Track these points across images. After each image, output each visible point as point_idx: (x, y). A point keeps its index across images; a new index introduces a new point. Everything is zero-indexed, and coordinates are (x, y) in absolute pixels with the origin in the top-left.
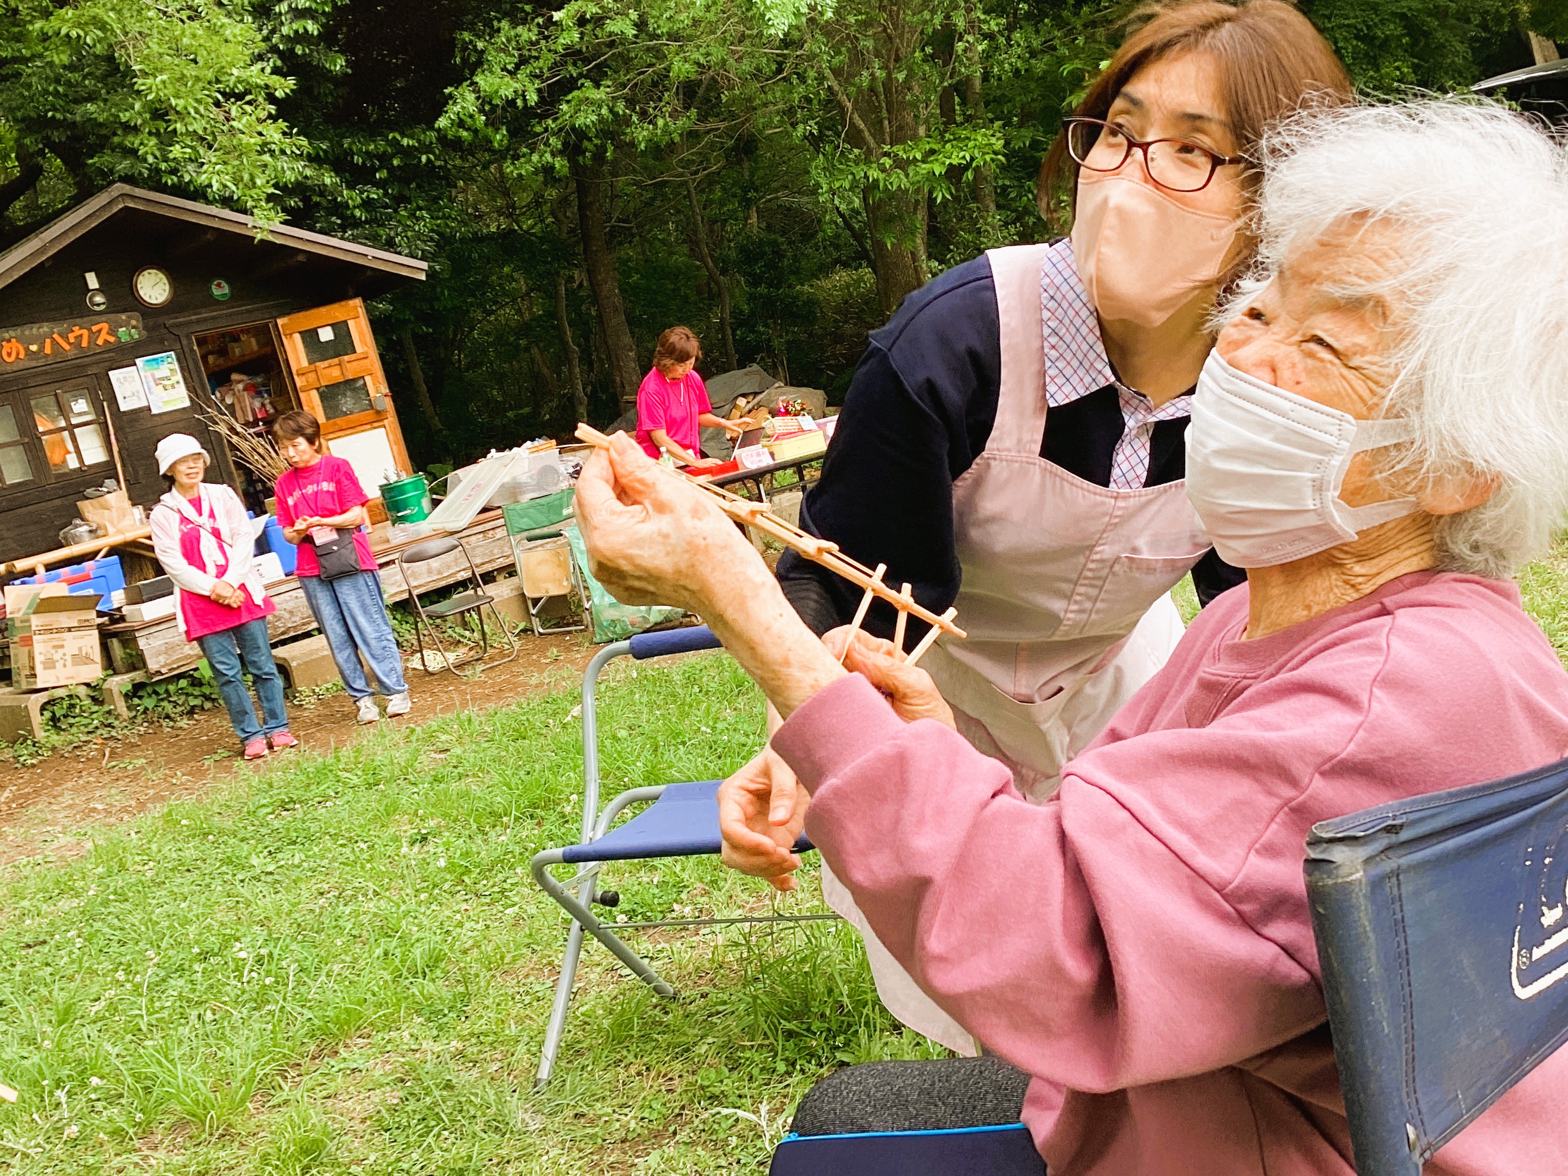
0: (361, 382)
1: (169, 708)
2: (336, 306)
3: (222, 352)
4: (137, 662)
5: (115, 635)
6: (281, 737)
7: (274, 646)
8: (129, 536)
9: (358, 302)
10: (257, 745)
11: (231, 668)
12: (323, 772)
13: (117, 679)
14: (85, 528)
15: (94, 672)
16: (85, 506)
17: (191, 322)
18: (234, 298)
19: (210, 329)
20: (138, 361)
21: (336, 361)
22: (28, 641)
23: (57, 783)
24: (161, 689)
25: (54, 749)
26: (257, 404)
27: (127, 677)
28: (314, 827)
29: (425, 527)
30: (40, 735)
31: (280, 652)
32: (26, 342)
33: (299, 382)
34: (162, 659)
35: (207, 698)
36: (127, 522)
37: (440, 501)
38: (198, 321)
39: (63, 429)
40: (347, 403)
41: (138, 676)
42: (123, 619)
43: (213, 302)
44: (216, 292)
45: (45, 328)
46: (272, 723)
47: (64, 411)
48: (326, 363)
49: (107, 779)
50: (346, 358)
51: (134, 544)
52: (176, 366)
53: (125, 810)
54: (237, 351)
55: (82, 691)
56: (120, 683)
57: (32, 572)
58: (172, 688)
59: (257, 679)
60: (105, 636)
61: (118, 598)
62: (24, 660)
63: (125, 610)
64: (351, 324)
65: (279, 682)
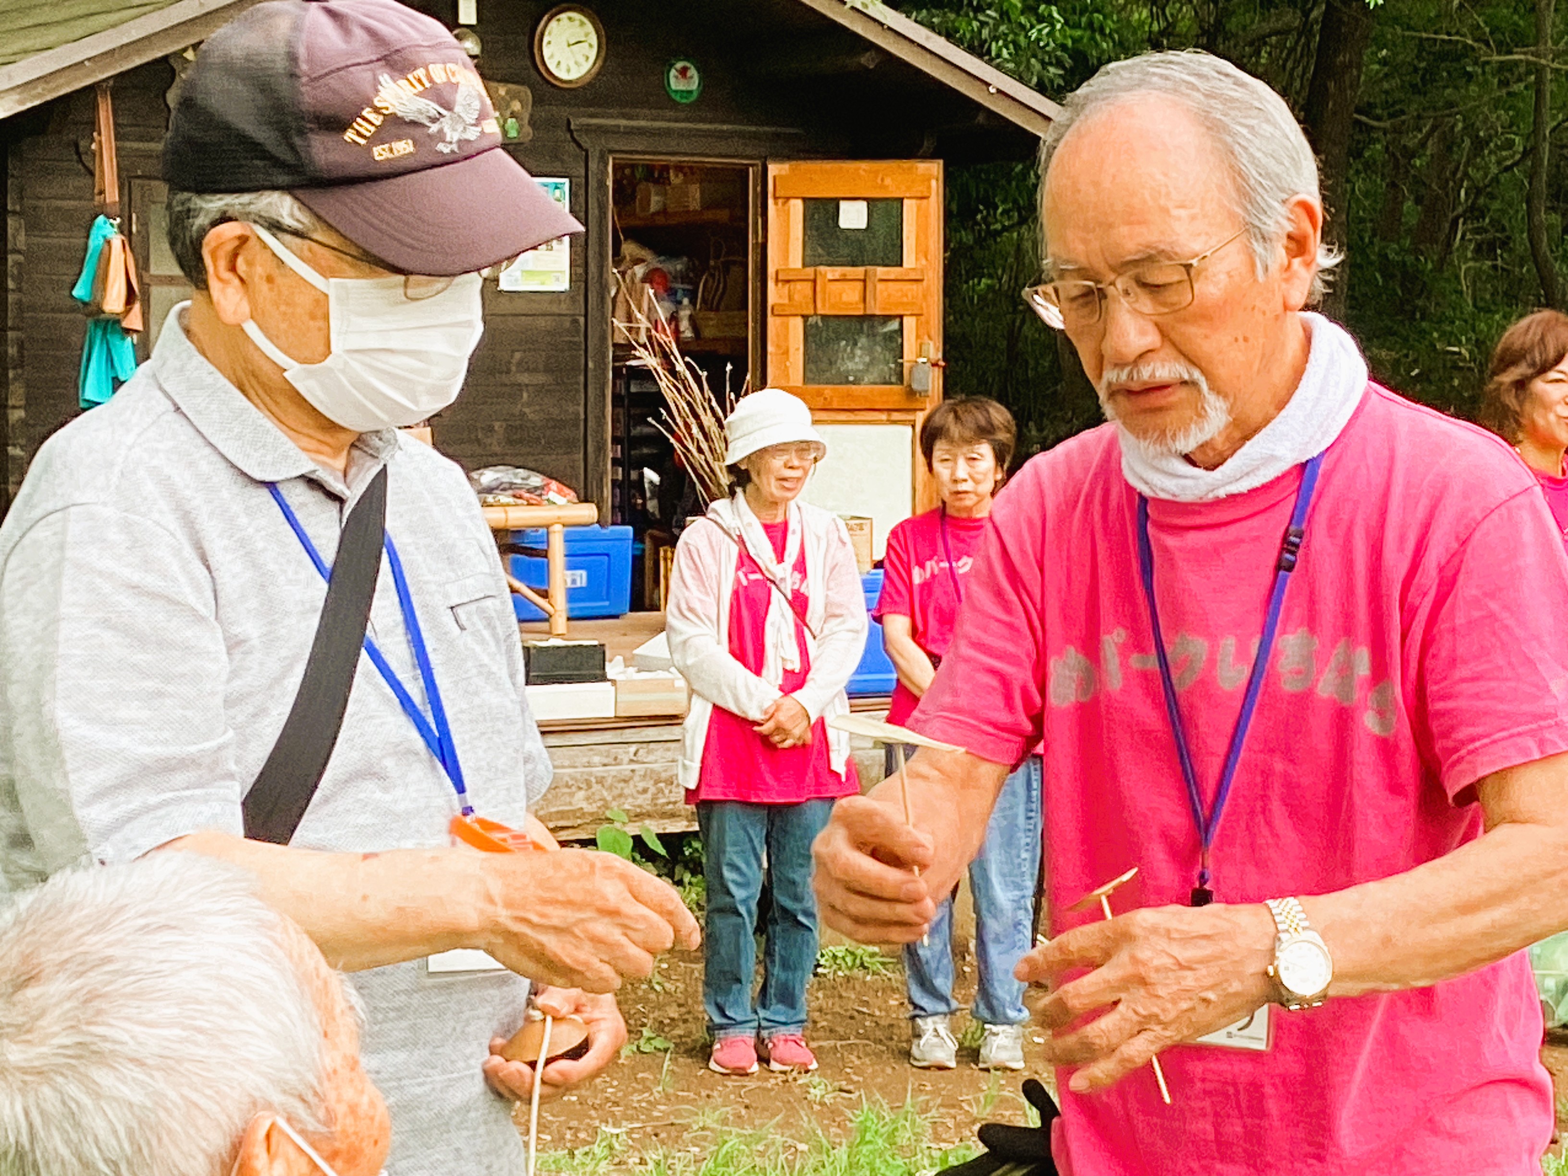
0: (894, 325)
2: (890, 165)
6: (788, 1045)
10: (738, 1047)
11: (746, 885)
17: (616, 130)
19: (642, 151)
21: (859, 271)
33: (774, 294)
38: (630, 132)
40: (854, 359)
43: (664, 101)
46: (777, 1011)
48: (837, 272)
50: (881, 272)
54: (655, 202)
59: (784, 917)
64: (909, 208)
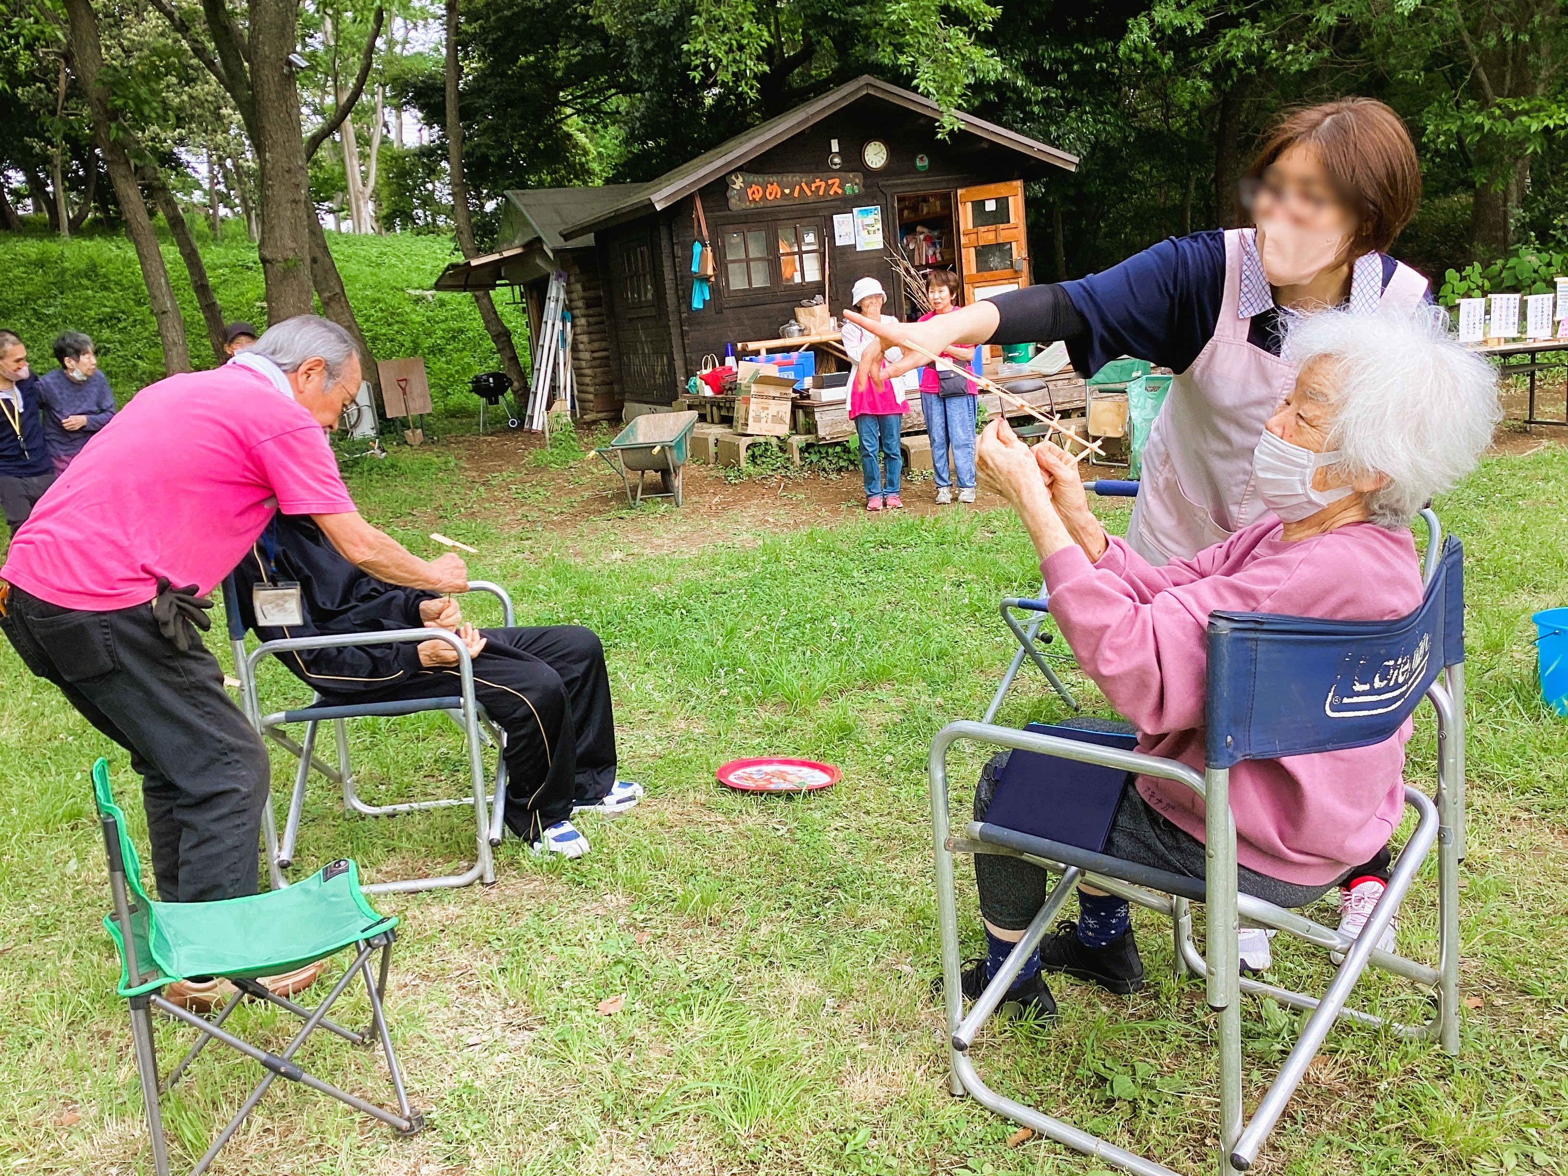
0: (1008, 246)
1: (825, 463)
2: (1001, 185)
3: (915, 209)
4: (811, 428)
5: (801, 407)
6: (892, 500)
7: (902, 435)
8: (824, 338)
9: (1018, 184)
10: (876, 502)
11: (872, 446)
12: (910, 529)
13: (797, 437)
14: (796, 328)
15: (783, 430)
16: (799, 311)
17: (897, 185)
18: (933, 169)
19: (908, 192)
20: (855, 210)
21: (993, 227)
22: (747, 401)
23: (748, 499)
24: (823, 451)
25: (750, 476)
26: (931, 252)
27: (803, 437)
28: (896, 561)
29: (1027, 368)
30: (743, 464)
31: (906, 441)
32: (782, 187)
33: (963, 240)
34: (828, 430)
35: (852, 462)
36: (824, 328)
37: (1042, 350)
38: (902, 185)
39: (794, 253)
40: (994, 261)
41: (811, 438)
42: (808, 397)
43: (914, 170)
44: (919, 163)
45: (797, 178)
46: (889, 489)
47: (799, 241)
48: (986, 228)
49: (778, 503)
50: (1002, 226)
51: (827, 344)
52: (879, 217)
53: (786, 525)
54: (925, 210)
55: (774, 441)
56: (798, 440)
57: (757, 353)
58: (830, 451)
59: (887, 456)
60: (795, 407)
61: (808, 382)
62: (742, 413)
63: (811, 392)
64: (1011, 199)
65: (901, 462)
